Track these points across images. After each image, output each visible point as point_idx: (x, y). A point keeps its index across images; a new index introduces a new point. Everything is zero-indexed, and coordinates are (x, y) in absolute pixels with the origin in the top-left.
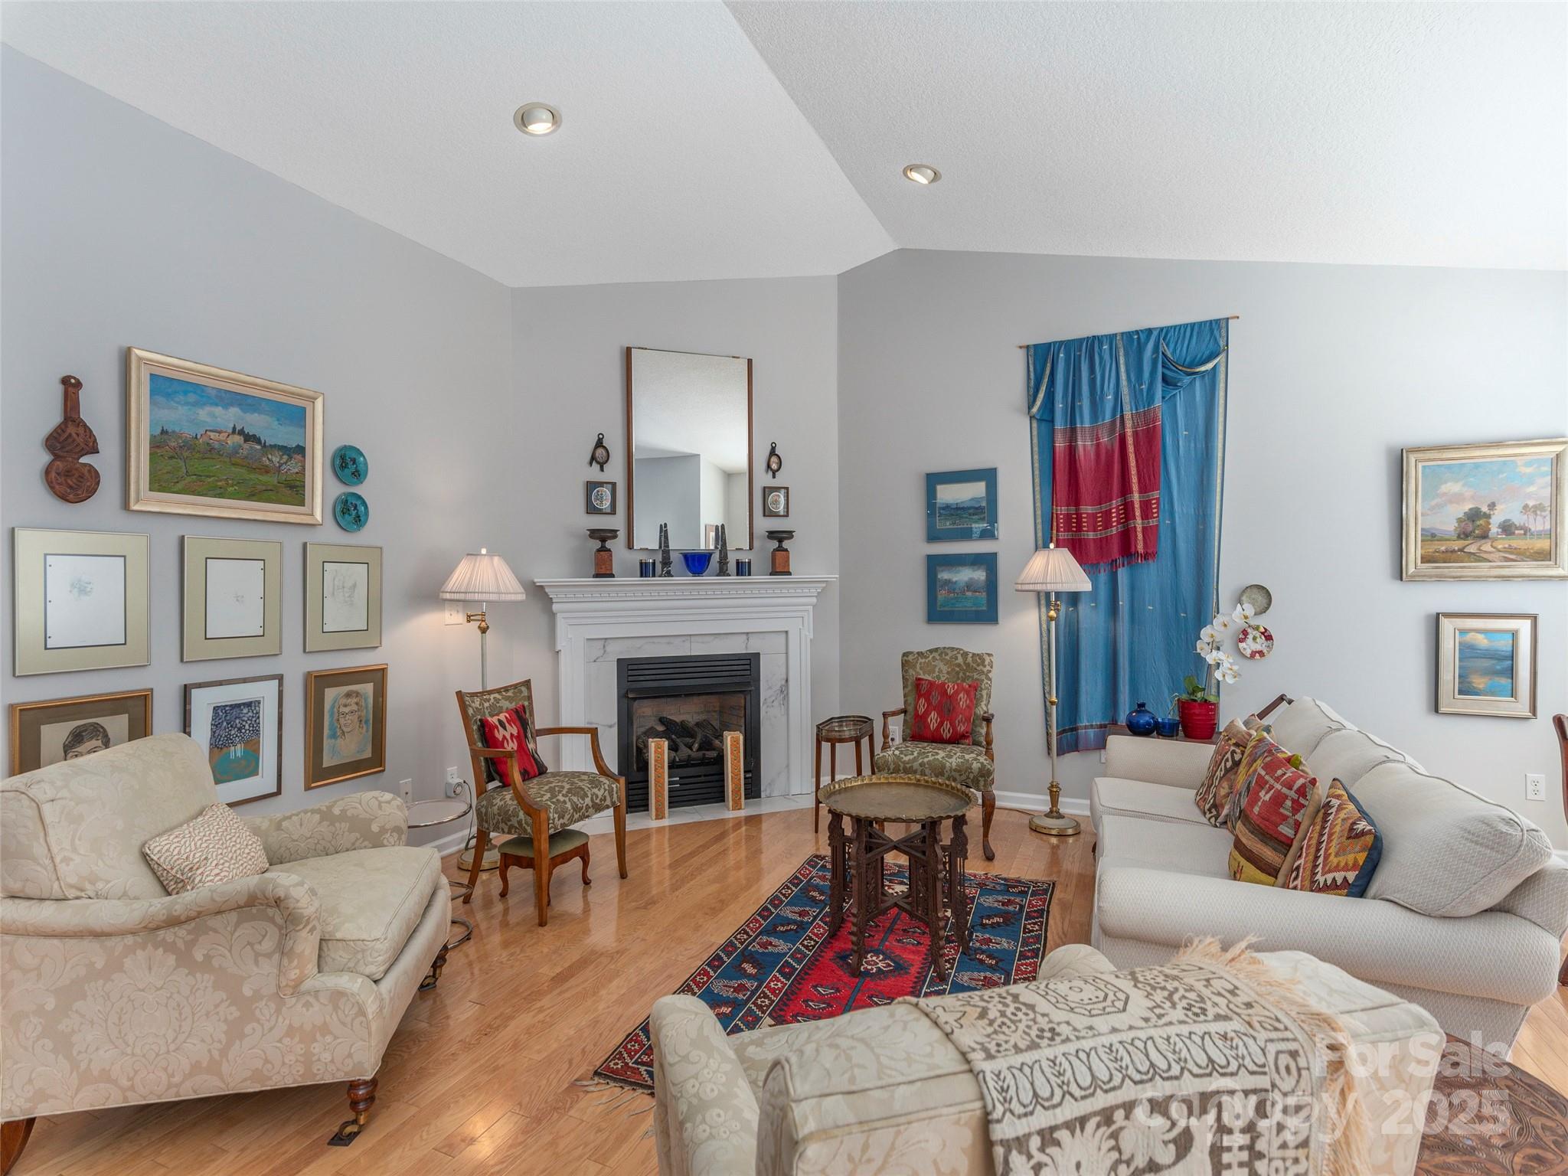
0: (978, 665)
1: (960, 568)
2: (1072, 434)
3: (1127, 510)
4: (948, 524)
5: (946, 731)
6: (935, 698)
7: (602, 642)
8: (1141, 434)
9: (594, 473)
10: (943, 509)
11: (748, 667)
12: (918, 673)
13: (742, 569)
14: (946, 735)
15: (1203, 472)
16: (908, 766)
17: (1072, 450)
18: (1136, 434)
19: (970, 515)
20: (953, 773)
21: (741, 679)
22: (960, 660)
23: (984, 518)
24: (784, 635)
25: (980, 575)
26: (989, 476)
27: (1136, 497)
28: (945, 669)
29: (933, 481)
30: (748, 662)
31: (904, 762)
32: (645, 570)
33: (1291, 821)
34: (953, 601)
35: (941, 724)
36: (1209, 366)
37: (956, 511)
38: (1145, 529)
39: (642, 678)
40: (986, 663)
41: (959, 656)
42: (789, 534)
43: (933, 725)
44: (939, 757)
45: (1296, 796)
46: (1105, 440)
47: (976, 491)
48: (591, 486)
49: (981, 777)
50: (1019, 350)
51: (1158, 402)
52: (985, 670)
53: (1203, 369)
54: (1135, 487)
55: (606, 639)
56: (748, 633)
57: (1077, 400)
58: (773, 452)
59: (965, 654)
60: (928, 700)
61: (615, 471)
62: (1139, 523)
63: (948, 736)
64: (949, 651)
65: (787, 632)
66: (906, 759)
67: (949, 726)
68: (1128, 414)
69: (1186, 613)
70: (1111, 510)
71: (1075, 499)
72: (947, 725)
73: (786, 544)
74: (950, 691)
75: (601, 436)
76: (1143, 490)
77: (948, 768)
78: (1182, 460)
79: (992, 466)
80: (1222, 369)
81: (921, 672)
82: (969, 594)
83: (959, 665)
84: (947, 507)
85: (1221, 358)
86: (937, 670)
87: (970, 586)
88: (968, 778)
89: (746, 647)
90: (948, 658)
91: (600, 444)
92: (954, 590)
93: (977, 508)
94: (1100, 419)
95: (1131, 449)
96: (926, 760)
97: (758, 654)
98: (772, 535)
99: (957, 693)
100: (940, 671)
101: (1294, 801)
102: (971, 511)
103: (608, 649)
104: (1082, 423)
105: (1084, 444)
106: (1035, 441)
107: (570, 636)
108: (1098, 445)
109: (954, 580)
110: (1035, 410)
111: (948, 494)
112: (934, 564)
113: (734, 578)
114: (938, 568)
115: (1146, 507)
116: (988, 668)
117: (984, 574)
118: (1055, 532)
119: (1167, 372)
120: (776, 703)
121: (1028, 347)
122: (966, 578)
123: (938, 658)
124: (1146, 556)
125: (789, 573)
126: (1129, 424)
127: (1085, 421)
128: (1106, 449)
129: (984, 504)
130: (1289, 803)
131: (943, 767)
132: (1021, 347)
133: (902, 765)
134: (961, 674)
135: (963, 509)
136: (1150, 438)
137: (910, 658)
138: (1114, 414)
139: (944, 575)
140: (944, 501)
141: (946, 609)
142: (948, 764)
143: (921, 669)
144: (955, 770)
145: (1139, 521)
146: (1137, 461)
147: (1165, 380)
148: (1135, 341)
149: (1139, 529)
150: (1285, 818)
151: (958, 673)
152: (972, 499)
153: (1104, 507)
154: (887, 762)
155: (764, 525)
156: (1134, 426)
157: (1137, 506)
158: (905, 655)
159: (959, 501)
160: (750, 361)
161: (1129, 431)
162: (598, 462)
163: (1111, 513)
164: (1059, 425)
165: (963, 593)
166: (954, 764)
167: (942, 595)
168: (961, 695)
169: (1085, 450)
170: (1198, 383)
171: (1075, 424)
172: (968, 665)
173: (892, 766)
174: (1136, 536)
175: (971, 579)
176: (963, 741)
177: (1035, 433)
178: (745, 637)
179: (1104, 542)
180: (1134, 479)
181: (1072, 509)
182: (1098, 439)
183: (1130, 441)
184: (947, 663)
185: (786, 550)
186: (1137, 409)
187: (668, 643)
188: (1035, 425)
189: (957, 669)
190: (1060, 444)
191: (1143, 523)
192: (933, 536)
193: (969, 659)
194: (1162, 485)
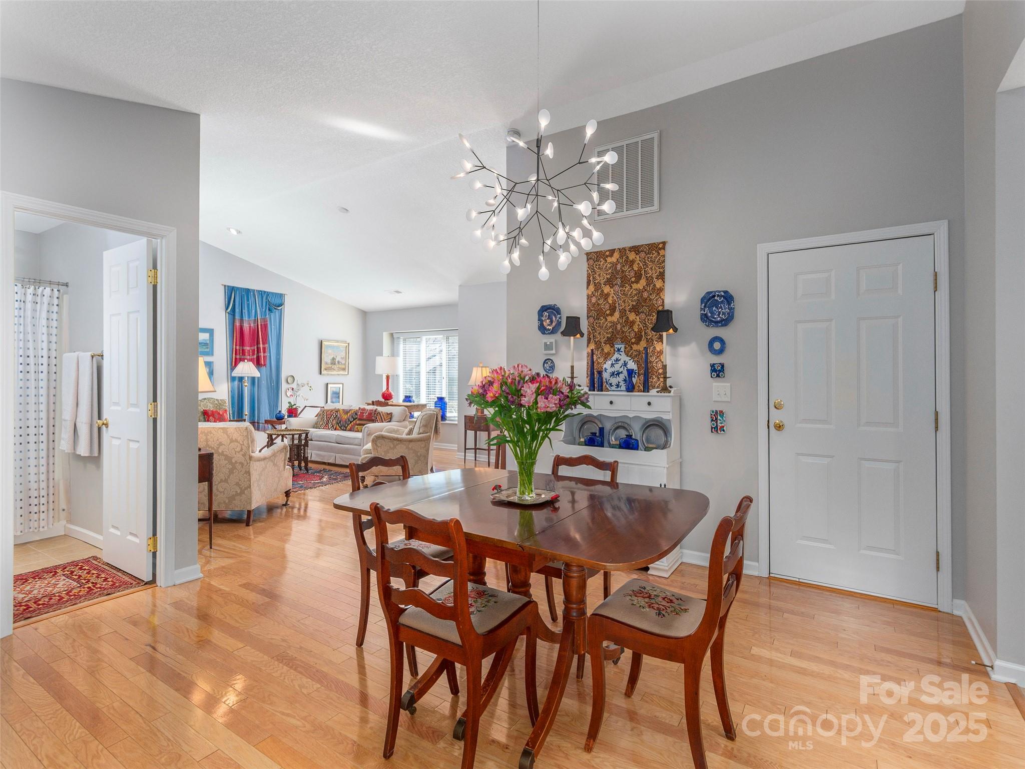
0: (224, 403)
2: (242, 320)
3: (258, 349)
8: (263, 325)
15: (278, 340)
17: (241, 326)
18: (261, 325)
19: (202, 346)
22: (216, 402)
23: (209, 348)
26: (211, 332)
27: (261, 346)
28: (211, 406)
36: (281, 308)
38: (264, 356)
40: (226, 402)
46: (252, 325)
47: (205, 336)
50: (222, 286)
51: (268, 316)
52: (227, 405)
53: (279, 308)
54: (261, 342)
57: (243, 309)
59: (217, 400)
60: (214, 417)
62: (262, 354)
64: (210, 399)
68: (259, 318)
69: (273, 384)
71: (242, 343)
74: (221, 413)
76: (264, 344)
78: (273, 336)
79: (212, 328)
80: (283, 309)
83: (216, 404)
85: (283, 306)
93: (205, 343)
94: (250, 317)
95: (260, 330)
100: (210, 407)
102: (203, 344)
105: (246, 326)
106: (228, 321)
108: (250, 327)
110: (229, 310)
115: (264, 349)
118: (234, 355)
119: (270, 307)
121: (225, 286)
123: (208, 401)
124: (265, 365)
126: (259, 321)
127: (246, 318)
128: (253, 329)
129: (208, 342)
136: (265, 327)
138: (255, 317)
145: (262, 353)
146: (261, 334)
147: (269, 310)
148: (262, 293)
149: (262, 356)
152: (204, 340)
153: (252, 348)
156: (261, 323)
157: (261, 349)
161: (259, 324)
163: (255, 350)
164: (237, 317)
169: (246, 328)
170: (277, 313)
171: (243, 317)
172: (220, 404)
174: (261, 359)
177: (228, 319)
180: (261, 340)
181: (241, 348)
182: (250, 324)
183: (259, 327)
186: (261, 317)
188: (228, 316)
190: (238, 324)
194: (268, 342)
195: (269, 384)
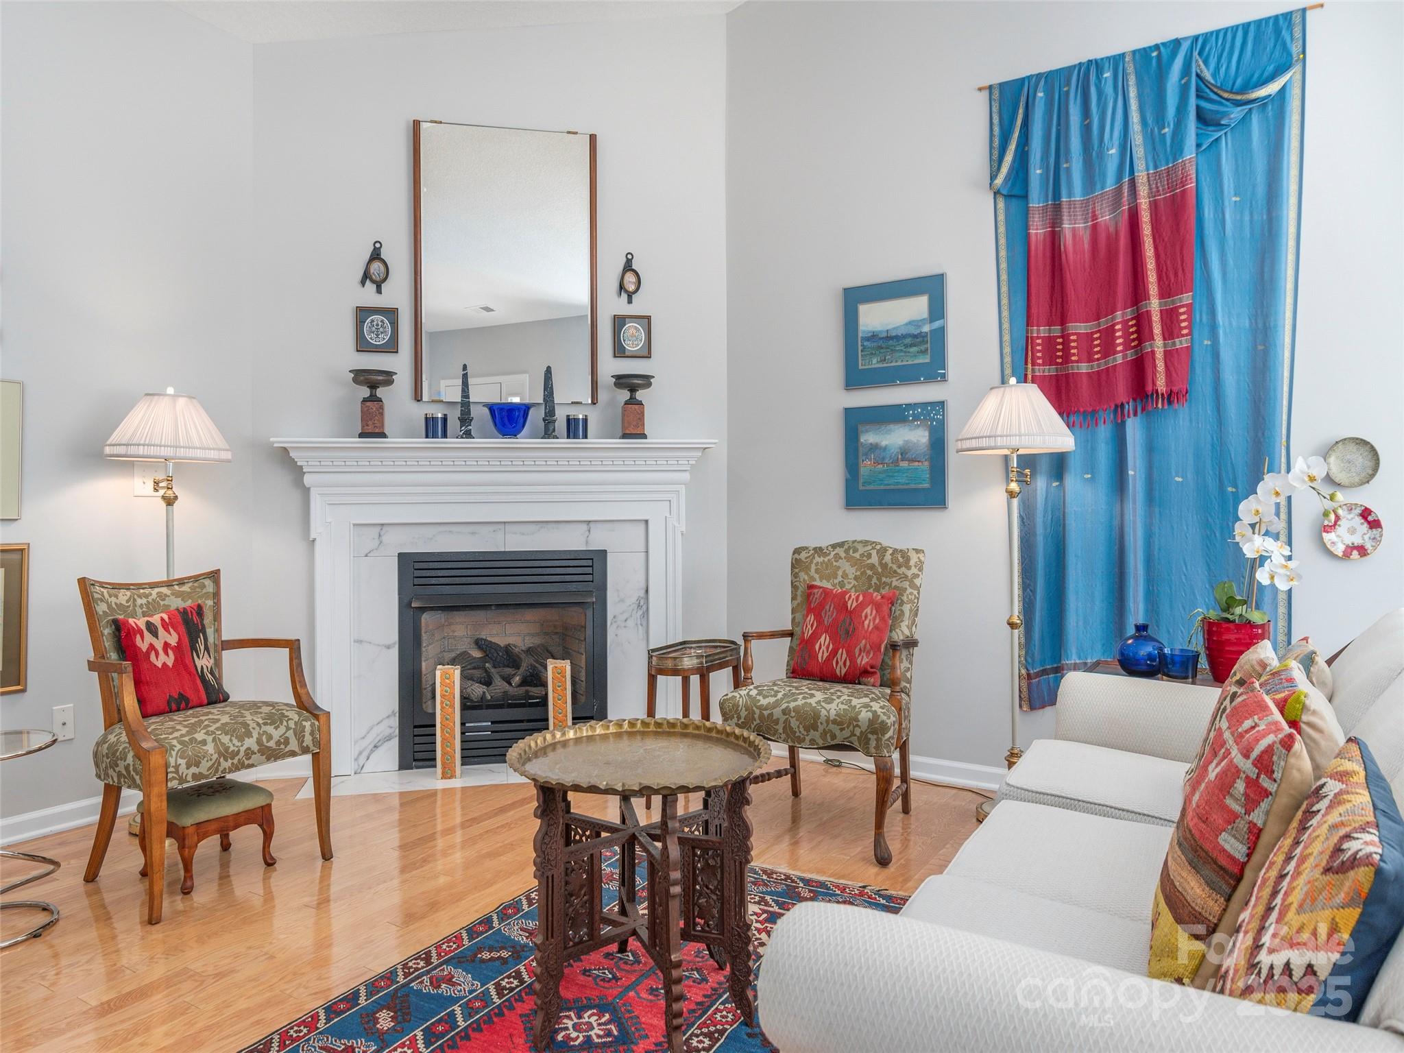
0: (899, 567)
1: (892, 426)
3: (1141, 323)
4: (874, 361)
5: (841, 663)
6: (829, 615)
7: (377, 529)
8: (1162, 206)
9: (368, 296)
10: (868, 339)
11: (589, 570)
12: (813, 579)
13: (575, 428)
14: (841, 670)
16: (766, 713)
17: (1054, 238)
18: (1154, 206)
19: (906, 346)
20: (831, 726)
21: (580, 587)
22: (875, 559)
23: (926, 350)
24: (643, 526)
25: (918, 436)
26: (933, 287)
27: (1154, 305)
28: (852, 571)
29: (854, 298)
30: (590, 563)
31: (761, 708)
32: (434, 428)
33: (1242, 825)
34: (881, 476)
35: (834, 653)
36: (1272, 88)
37: (885, 342)
38: (1168, 354)
39: (433, 581)
40: (912, 563)
41: (874, 553)
42: (646, 381)
43: (822, 655)
44: (813, 701)
45: (1253, 772)
46: (1106, 218)
47: (915, 308)
48: (362, 313)
49: (872, 733)
50: (978, 93)
51: (1189, 153)
52: (909, 573)
53: (1262, 92)
54: (1153, 289)
55: (382, 525)
56: (589, 522)
57: (1062, 159)
58: (628, 267)
59: (882, 551)
60: (819, 617)
61: (396, 294)
62: (1158, 345)
63: (844, 671)
64: (859, 546)
65: (647, 522)
66: (764, 702)
67: (845, 656)
68: (1142, 175)
69: (1235, 486)
70: (1114, 325)
71: (1059, 312)
72: (842, 655)
73: (640, 395)
74: (851, 604)
75: (378, 245)
76: (1166, 292)
77: (823, 719)
78: (1230, 242)
79: (936, 271)
80: (1295, 92)
81: (817, 576)
82: (904, 464)
83: (872, 567)
84: (873, 337)
85: (1293, 75)
86: (840, 573)
87: (905, 453)
88: (853, 734)
89: (587, 542)
90: (857, 555)
91: (376, 255)
92: (883, 458)
93: (915, 336)
94: (1098, 186)
95: (1146, 230)
96: (792, 705)
97: (603, 553)
98: (623, 381)
99: (861, 606)
100: (845, 575)
101: (1252, 783)
102: (908, 341)
103: (384, 538)
104: (1070, 195)
105: (1073, 227)
106: (1002, 229)
107: (329, 520)
108: (1095, 228)
109: (884, 443)
110: (999, 181)
111: (875, 318)
112: (855, 421)
113: (563, 442)
114: (861, 428)
115: (1170, 318)
116: (914, 570)
117: (927, 434)
118: (1029, 365)
119: (1204, 104)
120: (631, 623)
121: (991, 88)
122: (900, 442)
123: (843, 555)
124: (1172, 397)
125: (644, 436)
126: (1143, 191)
127: (1075, 191)
128: (1109, 237)
129: (926, 329)
130: (1240, 786)
131: (816, 715)
132: (980, 89)
133: (757, 712)
134: (874, 580)
135: (897, 338)
136: (1176, 210)
137: (803, 555)
138: (1120, 176)
139: (869, 438)
140: (870, 328)
141: (871, 487)
142: (824, 712)
143: (817, 571)
144: (834, 722)
145: (1159, 342)
146: (1156, 248)
147: (1202, 117)
148: (1154, 60)
149: (1159, 355)
150: (1232, 817)
151: (870, 578)
152: (910, 323)
153: (1104, 323)
154: (736, 706)
155: (610, 367)
156: (1151, 194)
157: (1156, 318)
158: (797, 551)
159: (889, 327)
160: (593, 138)
161: (1144, 203)
162: (373, 281)
163: (1115, 331)
164: (1036, 200)
165: (896, 462)
166: (833, 713)
167: (866, 467)
168: (868, 610)
169: (1074, 236)
170: (1255, 119)
171: (1061, 196)
172: (884, 566)
173: (743, 714)
174: (1155, 366)
175: (907, 442)
176: (864, 680)
177: (1001, 217)
178: (585, 527)
179: (1104, 377)
180: (1152, 277)
181: (1056, 330)
182: (1094, 217)
183: (1145, 217)
184: (855, 563)
185: (640, 403)
186: (1156, 167)
187: (473, 533)
188: (1001, 204)
189: (869, 573)
190: (1038, 230)
191: (1165, 346)
192: (854, 378)
193: (888, 558)
194: (1197, 283)
195: (1212, 484)
